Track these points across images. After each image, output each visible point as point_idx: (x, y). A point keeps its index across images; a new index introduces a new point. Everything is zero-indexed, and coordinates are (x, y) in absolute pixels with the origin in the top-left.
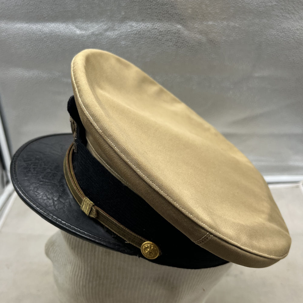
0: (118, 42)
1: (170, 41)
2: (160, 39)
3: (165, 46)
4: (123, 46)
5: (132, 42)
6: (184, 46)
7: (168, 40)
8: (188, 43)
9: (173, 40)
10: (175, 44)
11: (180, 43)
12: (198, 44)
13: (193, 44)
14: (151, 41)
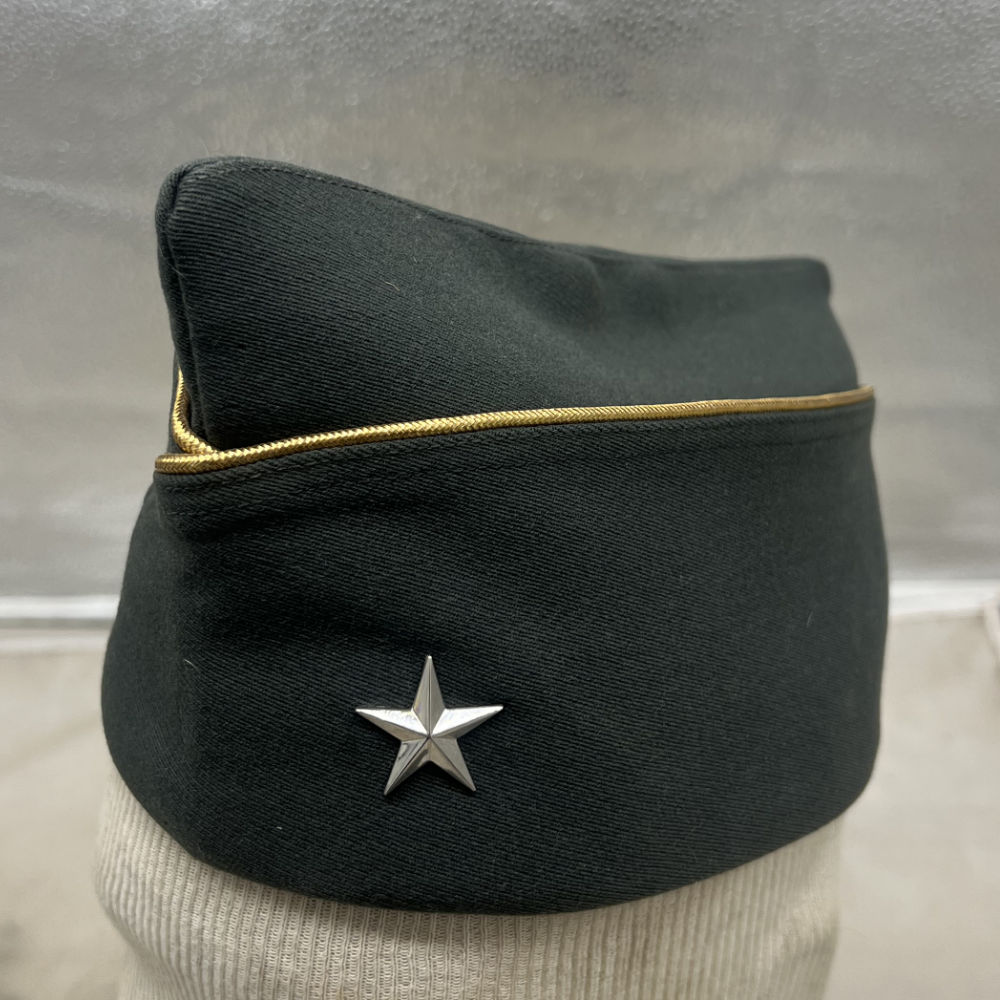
0: (226, 24)
1: (440, 21)
2: (399, 16)
3: (421, 44)
4: (246, 41)
5: (283, 26)
6: (495, 45)
7: (430, 19)
8: (516, 30)
9: (453, 21)
10: (459, 36)
11: (482, 33)
12: (555, 38)
13: (534, 38)
14: (362, 21)
